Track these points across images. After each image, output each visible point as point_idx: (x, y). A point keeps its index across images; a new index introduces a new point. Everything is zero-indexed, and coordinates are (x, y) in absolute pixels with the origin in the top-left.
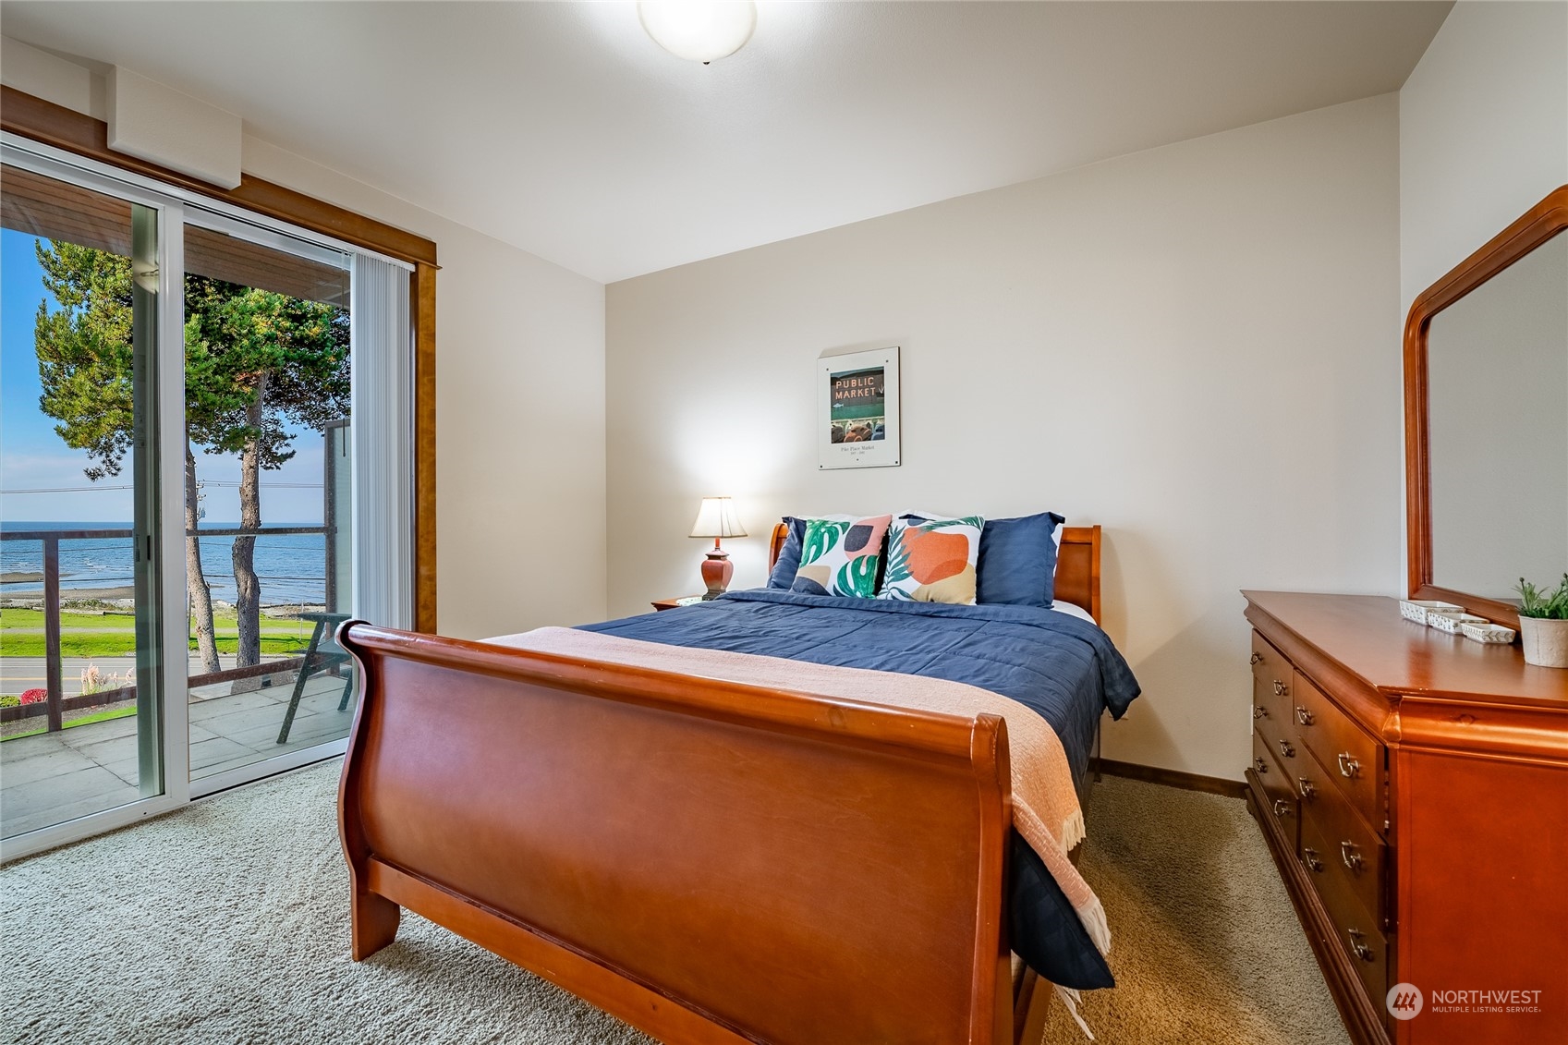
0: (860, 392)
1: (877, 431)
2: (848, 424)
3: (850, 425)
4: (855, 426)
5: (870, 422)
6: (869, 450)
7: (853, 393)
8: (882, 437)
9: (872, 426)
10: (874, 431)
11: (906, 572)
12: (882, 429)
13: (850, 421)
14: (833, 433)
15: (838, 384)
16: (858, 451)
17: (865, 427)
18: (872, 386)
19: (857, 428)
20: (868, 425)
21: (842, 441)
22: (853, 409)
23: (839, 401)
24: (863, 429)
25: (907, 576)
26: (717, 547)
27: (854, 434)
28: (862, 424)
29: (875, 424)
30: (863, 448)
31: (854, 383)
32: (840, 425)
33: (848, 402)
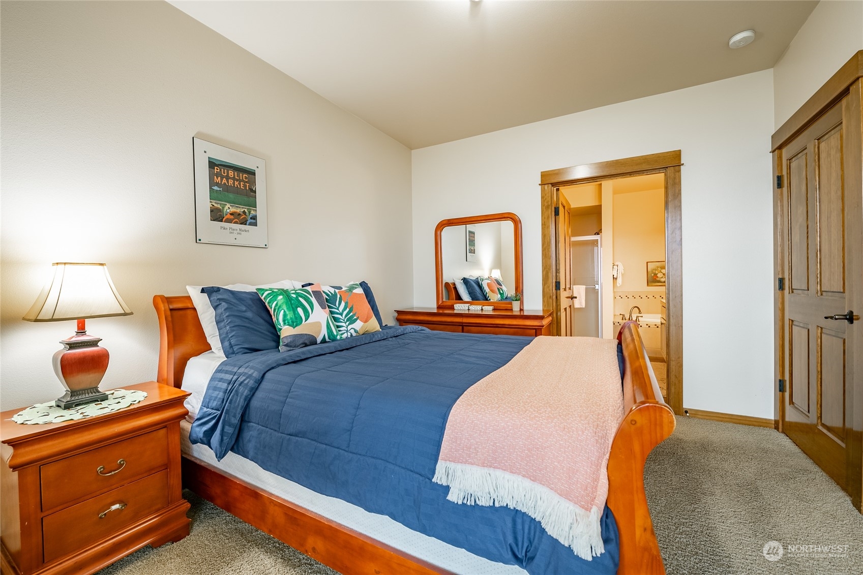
0: (236, 183)
1: (251, 218)
2: (226, 207)
3: (229, 208)
4: (233, 210)
5: (246, 210)
6: (244, 233)
7: (231, 182)
8: (255, 224)
9: (247, 214)
10: (249, 219)
11: (355, 317)
12: (254, 218)
13: (228, 205)
14: (211, 211)
15: (216, 170)
16: (235, 232)
17: (242, 213)
18: (246, 182)
19: (235, 213)
20: (244, 212)
21: (221, 221)
22: (231, 196)
23: (217, 184)
24: (239, 214)
25: (356, 320)
26: (81, 330)
27: (232, 217)
28: (239, 210)
29: (250, 212)
30: (240, 230)
31: (231, 173)
32: (219, 206)
33: (227, 189)
